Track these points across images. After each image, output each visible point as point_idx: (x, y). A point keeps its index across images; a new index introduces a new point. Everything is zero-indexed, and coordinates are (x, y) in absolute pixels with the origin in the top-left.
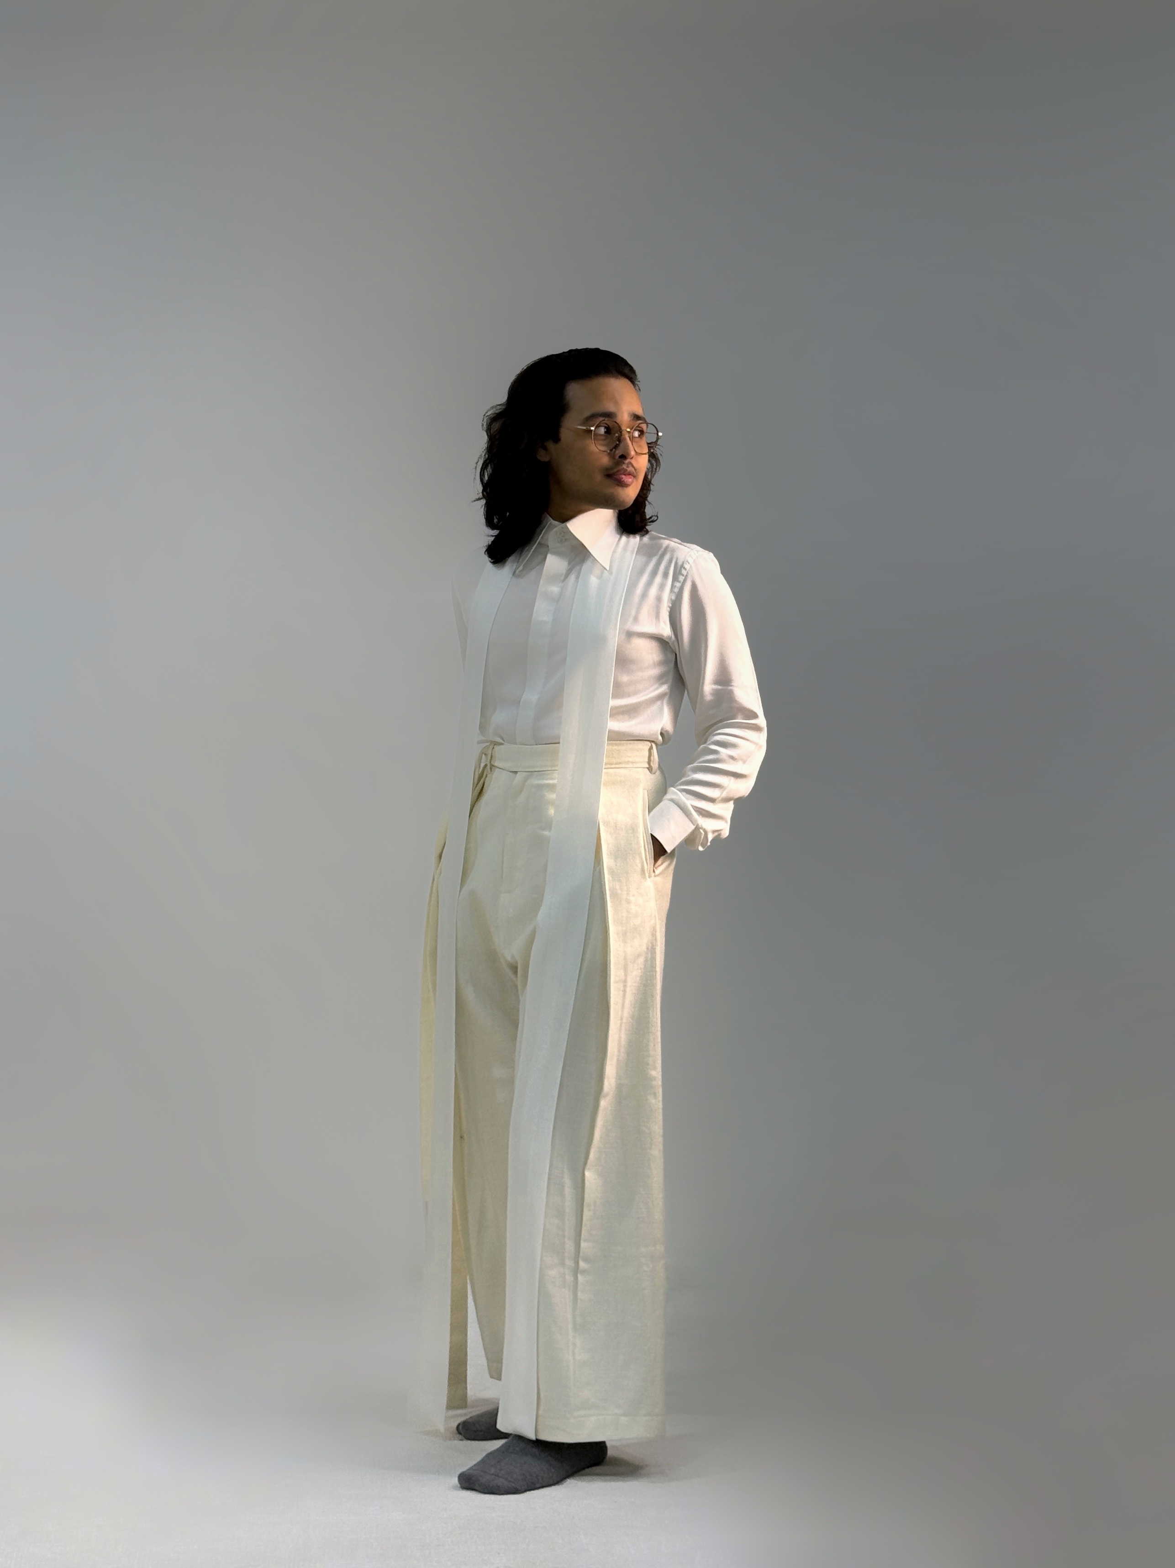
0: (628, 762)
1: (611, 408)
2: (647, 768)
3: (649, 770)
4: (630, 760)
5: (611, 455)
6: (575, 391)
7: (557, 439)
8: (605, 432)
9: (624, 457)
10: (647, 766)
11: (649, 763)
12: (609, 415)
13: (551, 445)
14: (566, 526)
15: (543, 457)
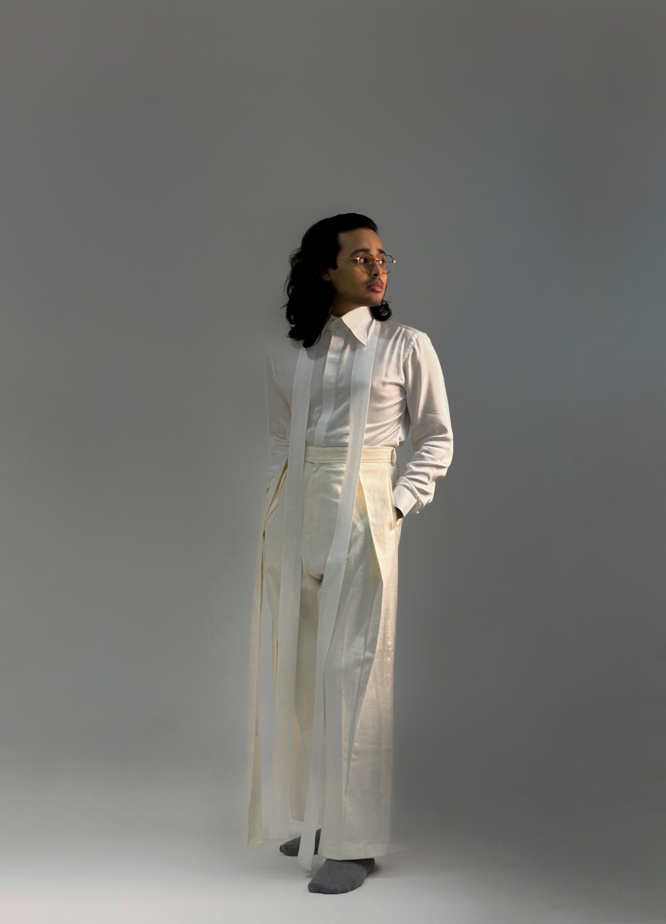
0: (380, 459)
1: (366, 246)
2: (390, 463)
3: (391, 464)
4: (381, 457)
5: (369, 275)
6: (344, 237)
7: (335, 267)
8: (364, 261)
9: (376, 275)
10: (390, 461)
11: (391, 460)
12: (366, 251)
13: (331, 271)
14: (341, 319)
15: (327, 278)
